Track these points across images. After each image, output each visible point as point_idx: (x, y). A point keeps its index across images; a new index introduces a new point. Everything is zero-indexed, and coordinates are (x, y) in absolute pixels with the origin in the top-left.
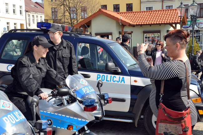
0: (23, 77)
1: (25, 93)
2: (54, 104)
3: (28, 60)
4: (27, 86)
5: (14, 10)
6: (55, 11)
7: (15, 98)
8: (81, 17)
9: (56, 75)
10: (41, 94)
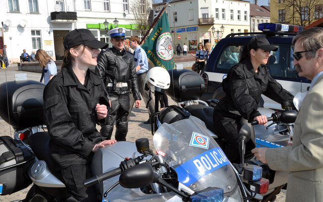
0: (236, 91)
1: (237, 112)
2: (275, 130)
3: (244, 69)
4: (240, 104)
5: (239, 16)
6: (282, 13)
7: (226, 118)
8: (314, 17)
9: (280, 90)
10: (257, 117)
